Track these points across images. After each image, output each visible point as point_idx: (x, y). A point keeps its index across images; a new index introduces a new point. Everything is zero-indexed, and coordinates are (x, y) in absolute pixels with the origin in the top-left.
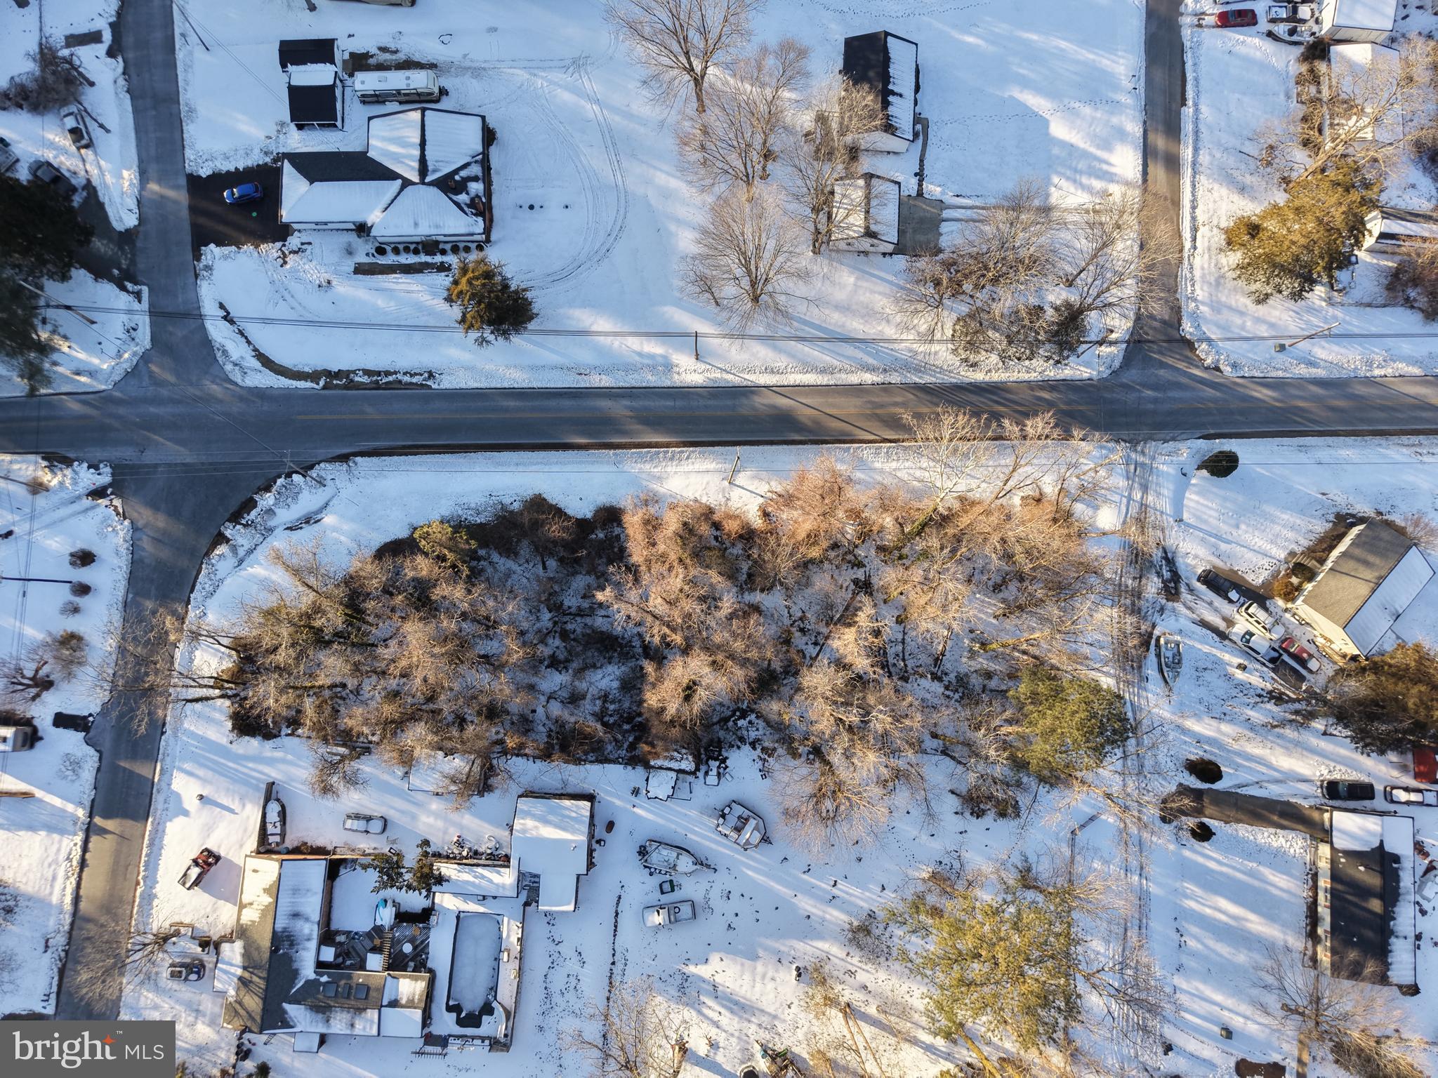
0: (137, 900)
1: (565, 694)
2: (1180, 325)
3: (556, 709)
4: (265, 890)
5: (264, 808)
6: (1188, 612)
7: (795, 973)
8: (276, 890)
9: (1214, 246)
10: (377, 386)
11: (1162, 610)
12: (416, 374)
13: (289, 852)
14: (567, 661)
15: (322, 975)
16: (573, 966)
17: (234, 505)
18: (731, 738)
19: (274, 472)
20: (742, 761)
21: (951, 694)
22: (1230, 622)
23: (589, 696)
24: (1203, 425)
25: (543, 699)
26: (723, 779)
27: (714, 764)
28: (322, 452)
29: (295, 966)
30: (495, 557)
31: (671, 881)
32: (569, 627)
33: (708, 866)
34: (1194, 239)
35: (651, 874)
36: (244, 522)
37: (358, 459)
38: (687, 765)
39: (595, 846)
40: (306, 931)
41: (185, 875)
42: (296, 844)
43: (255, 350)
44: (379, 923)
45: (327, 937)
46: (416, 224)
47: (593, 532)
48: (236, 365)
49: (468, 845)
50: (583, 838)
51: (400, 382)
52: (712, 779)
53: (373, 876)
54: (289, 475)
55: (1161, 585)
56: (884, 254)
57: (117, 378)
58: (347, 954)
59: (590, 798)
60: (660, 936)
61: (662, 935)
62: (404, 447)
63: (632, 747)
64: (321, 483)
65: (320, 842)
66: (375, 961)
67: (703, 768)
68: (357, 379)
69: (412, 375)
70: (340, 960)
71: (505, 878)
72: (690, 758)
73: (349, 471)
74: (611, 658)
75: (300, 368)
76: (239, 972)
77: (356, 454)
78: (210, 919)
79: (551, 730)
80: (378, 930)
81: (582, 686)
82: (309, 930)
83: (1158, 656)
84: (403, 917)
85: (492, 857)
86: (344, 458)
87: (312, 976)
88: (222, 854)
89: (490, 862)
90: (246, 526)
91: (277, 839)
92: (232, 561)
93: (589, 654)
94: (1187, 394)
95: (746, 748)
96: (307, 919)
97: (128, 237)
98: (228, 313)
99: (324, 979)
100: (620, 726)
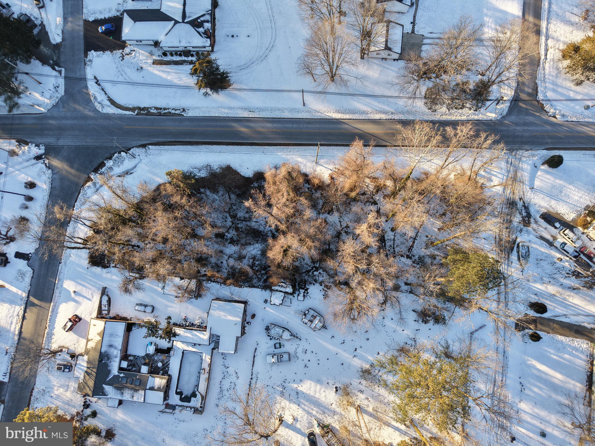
0: (45, 335)
1: (236, 256)
2: (537, 95)
3: (232, 262)
4: (98, 334)
5: (101, 298)
6: (534, 232)
7: (335, 389)
8: (103, 334)
9: (556, 58)
10: (160, 114)
11: (521, 231)
12: (177, 110)
13: (111, 318)
14: (238, 241)
15: (121, 373)
16: (233, 378)
17: (96, 164)
18: (310, 279)
19: (113, 152)
20: (315, 290)
21: (416, 265)
22: (555, 238)
23: (247, 257)
24: (547, 143)
25: (226, 257)
26: (306, 298)
27: (302, 291)
28: (135, 143)
29: (109, 368)
30: (208, 193)
31: (280, 343)
32: (239, 226)
33: (297, 337)
34: (546, 55)
35: (271, 339)
36: (99, 172)
37: (150, 147)
38: (289, 290)
39: (246, 325)
40: (115, 353)
41: (65, 325)
42: (114, 315)
43: (108, 97)
44: (148, 352)
45: (125, 357)
46: (180, 41)
47: (252, 183)
48: (99, 103)
49: (189, 321)
50: (239, 320)
51: (170, 113)
52: (301, 298)
53: (144, 331)
54: (120, 153)
55: (521, 219)
56: (394, 60)
57: (49, 108)
58: (134, 365)
59: (245, 303)
60: (273, 368)
61: (275, 367)
62: (170, 142)
63: (265, 281)
64: (134, 156)
65: (125, 315)
66: (144, 369)
67: (297, 293)
68: (152, 111)
69: (175, 110)
70: (131, 368)
71: (204, 336)
72: (291, 287)
73: (146, 152)
74: (258, 240)
75: (127, 106)
76: (85, 369)
77: (149, 144)
78: (75, 346)
79: (229, 271)
80: (147, 355)
81: (244, 252)
82: (116, 353)
83: (518, 252)
84: (159, 351)
85: (199, 326)
86: (144, 146)
87: (117, 374)
88: (83, 317)
89: (198, 329)
90: (101, 174)
91: (106, 312)
92: (93, 189)
93: (248, 238)
94: (539, 128)
95: (317, 285)
96: (116, 348)
97: (57, 46)
98: (98, 81)
99: (122, 375)
100: (260, 271)
